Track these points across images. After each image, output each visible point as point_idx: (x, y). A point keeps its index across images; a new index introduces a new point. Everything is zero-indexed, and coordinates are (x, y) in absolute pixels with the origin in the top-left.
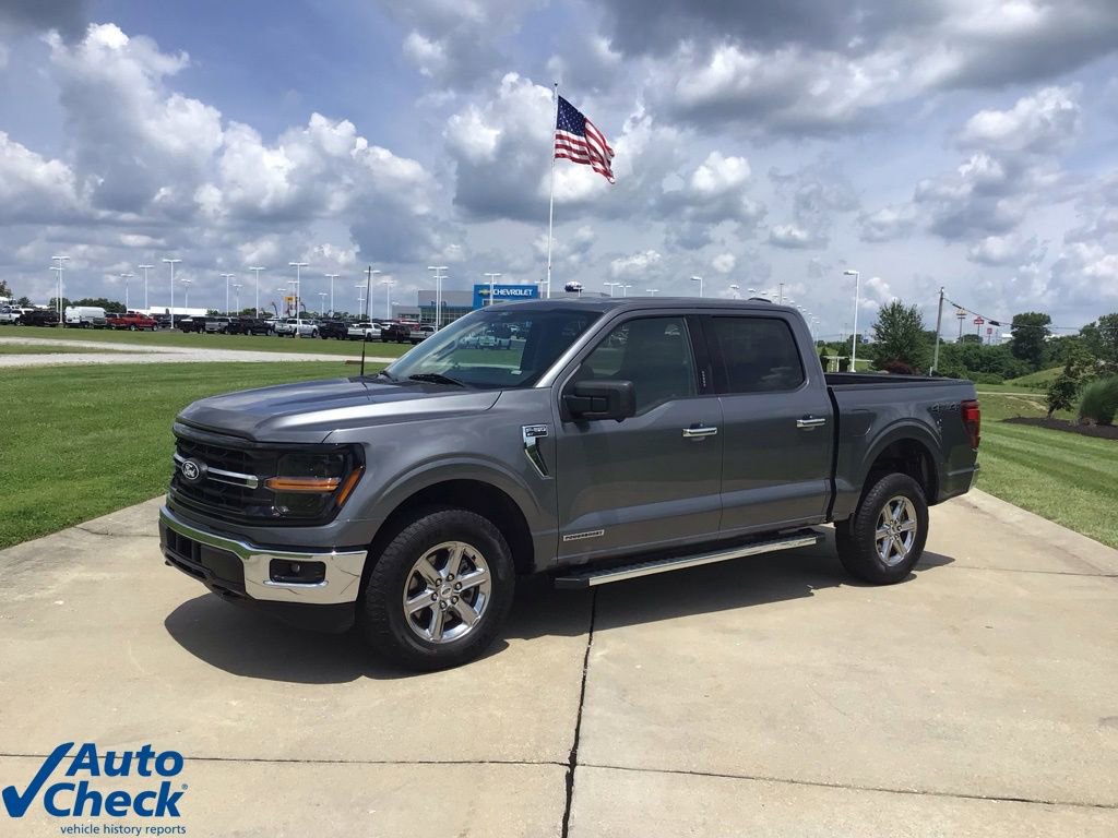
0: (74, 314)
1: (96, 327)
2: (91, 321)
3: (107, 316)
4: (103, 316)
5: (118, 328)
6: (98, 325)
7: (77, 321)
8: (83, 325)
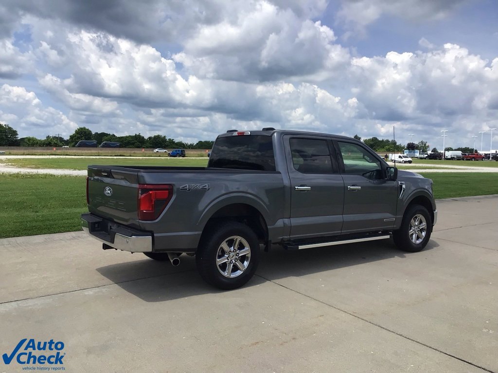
0: (449, 154)
1: (458, 160)
2: (455, 157)
3: (462, 155)
4: (461, 155)
5: (467, 160)
6: (459, 158)
7: (450, 157)
8: (452, 159)
